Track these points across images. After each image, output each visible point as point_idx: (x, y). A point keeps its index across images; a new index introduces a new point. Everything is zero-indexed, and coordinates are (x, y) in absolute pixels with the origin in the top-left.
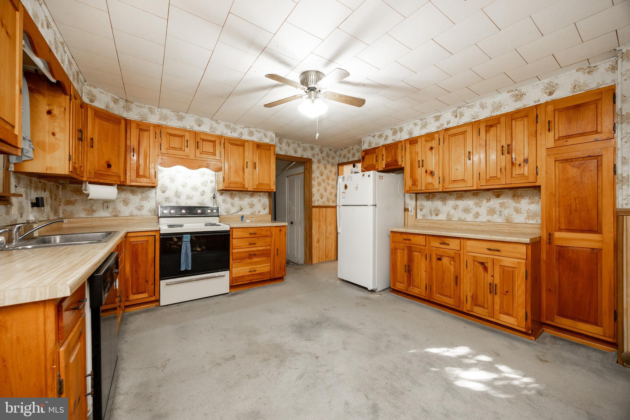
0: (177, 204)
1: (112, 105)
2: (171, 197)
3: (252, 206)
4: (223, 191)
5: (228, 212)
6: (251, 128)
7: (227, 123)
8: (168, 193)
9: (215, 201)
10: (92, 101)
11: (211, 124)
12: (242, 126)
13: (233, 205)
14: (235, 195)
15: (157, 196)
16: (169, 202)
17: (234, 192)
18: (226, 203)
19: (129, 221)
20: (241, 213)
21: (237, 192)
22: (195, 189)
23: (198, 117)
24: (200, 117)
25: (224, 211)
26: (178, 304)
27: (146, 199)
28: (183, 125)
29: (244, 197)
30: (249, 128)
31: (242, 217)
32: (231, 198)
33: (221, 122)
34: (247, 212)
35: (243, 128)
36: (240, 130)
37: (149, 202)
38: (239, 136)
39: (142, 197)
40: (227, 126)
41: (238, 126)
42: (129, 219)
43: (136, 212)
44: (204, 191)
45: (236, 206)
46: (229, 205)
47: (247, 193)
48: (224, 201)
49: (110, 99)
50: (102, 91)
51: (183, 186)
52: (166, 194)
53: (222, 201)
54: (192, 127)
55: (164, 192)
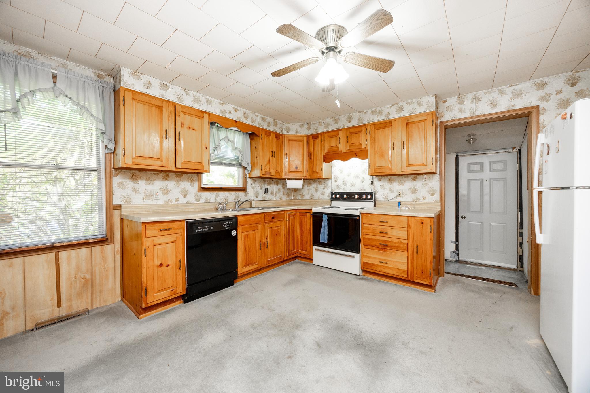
0: (344, 190)
1: (300, 129)
2: (341, 185)
3: (414, 191)
4: (381, 177)
5: (386, 197)
6: (399, 103)
7: (373, 109)
8: (340, 182)
9: (373, 187)
10: (288, 132)
11: (359, 116)
12: (389, 106)
13: (391, 191)
14: (394, 180)
15: (332, 184)
16: (339, 189)
17: (392, 177)
18: (384, 189)
19: (317, 202)
20: (399, 199)
21: (396, 176)
22: (357, 177)
23: (349, 115)
24: (349, 114)
25: (382, 197)
26: (321, 267)
27: (325, 187)
28: (339, 126)
29: (405, 181)
30: (397, 104)
31: (400, 204)
32: (389, 183)
33: (367, 110)
34: (407, 198)
35: (391, 107)
36: (386, 111)
37: (327, 189)
38: (386, 118)
39: (324, 186)
40: (374, 113)
41: (384, 107)
42: (317, 201)
43: (321, 197)
44: (364, 179)
45: (394, 192)
46: (387, 191)
47: (408, 177)
48: (382, 187)
49: (298, 127)
50: (293, 123)
51: (348, 176)
52: (337, 184)
53: (380, 187)
54: (344, 126)
55: (336, 181)
